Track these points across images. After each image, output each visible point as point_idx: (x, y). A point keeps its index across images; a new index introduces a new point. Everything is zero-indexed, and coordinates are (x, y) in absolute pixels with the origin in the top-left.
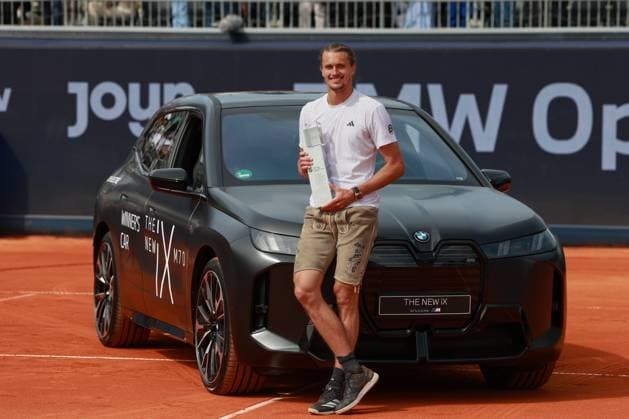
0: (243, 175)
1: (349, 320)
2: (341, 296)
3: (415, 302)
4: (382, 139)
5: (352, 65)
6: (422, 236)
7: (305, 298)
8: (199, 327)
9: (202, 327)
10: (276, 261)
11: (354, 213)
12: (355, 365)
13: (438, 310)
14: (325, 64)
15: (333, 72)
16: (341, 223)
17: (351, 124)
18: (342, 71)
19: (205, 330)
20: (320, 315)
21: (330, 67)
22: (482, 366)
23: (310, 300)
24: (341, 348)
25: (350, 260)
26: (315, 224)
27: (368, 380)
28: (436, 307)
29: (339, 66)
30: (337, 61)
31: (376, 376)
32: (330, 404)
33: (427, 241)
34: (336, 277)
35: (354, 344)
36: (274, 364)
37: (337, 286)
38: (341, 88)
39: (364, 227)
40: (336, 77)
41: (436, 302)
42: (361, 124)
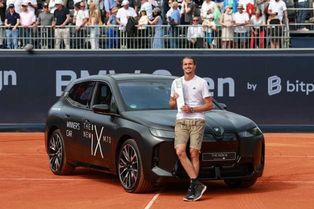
0: (134, 107)
1: (196, 164)
2: (193, 154)
3: (216, 155)
4: (206, 94)
5: (195, 64)
6: (217, 130)
7: (180, 155)
8: (120, 167)
9: (123, 167)
10: (162, 140)
11: (197, 121)
12: (198, 182)
13: (224, 158)
14: (184, 63)
15: (187, 66)
16: (193, 125)
17: (195, 88)
18: (191, 66)
19: (124, 168)
20: (186, 162)
21: (186, 64)
22: (225, 180)
23: (182, 156)
24: (193, 175)
25: (197, 140)
26: (182, 126)
27: (203, 188)
28: (223, 157)
29: (190, 64)
30: (189, 62)
31: (206, 187)
32: (191, 197)
33: (219, 132)
34: (190, 147)
35: (197, 173)
36: (159, 181)
37: (191, 150)
38: (190, 73)
39: (201, 127)
40: (189, 68)
41: (223, 155)
42: (198, 88)
